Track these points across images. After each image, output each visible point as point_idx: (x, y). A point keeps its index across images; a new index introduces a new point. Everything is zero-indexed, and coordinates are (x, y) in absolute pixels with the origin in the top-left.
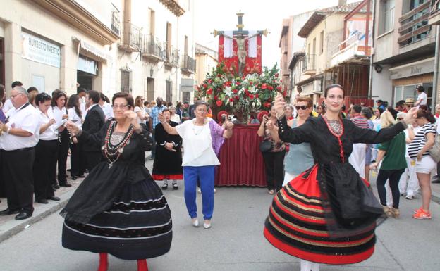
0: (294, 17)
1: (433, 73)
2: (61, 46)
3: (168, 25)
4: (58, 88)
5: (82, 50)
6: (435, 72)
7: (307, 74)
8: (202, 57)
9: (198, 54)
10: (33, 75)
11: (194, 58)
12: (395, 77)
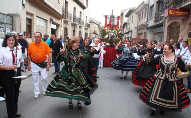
0: (125, 10)
1: (162, 32)
2: (46, 20)
3: (81, 12)
4: (45, 34)
5: (53, 21)
6: (163, 31)
7: (127, 30)
8: (92, 23)
9: (90, 22)
10: (39, 30)
11: (89, 24)
12: (154, 32)
